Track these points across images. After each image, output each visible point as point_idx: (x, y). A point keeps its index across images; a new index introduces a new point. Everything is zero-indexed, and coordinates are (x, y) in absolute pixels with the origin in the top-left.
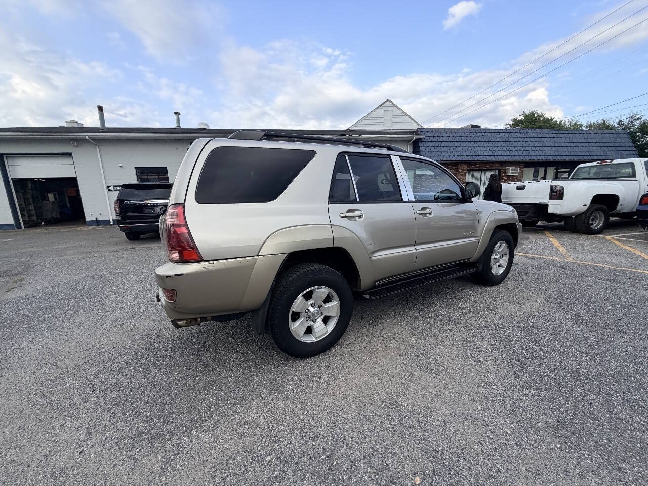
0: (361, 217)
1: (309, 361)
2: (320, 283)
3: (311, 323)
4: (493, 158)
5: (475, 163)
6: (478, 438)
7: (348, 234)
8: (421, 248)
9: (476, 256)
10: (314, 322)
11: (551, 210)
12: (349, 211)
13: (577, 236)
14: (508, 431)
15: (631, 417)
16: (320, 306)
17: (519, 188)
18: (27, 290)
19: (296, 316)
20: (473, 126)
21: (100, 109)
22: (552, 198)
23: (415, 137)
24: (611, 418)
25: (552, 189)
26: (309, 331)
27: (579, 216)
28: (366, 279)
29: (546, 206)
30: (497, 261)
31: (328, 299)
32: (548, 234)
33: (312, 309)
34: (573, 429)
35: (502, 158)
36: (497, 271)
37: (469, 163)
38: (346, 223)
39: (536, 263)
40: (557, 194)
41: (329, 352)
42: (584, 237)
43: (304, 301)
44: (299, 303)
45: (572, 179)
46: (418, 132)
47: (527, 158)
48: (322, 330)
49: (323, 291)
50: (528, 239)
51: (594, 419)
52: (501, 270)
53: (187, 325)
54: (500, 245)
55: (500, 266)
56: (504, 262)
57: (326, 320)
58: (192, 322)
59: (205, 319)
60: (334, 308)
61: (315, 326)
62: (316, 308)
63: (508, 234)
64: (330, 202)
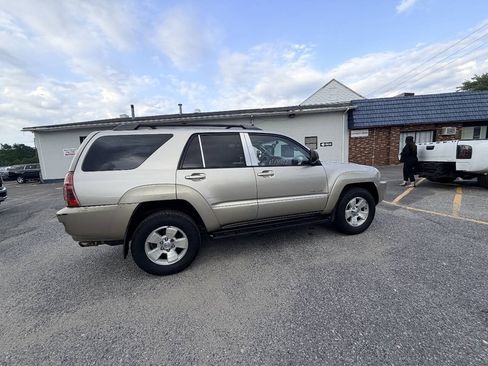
0: (203, 178)
1: (163, 278)
2: (170, 224)
3: (165, 252)
5: (408, 126)
7: (188, 191)
8: (262, 202)
9: (329, 207)
10: (168, 251)
11: (459, 168)
12: (193, 175)
16: (172, 241)
19: (153, 246)
20: (406, 94)
21: (132, 106)
23: (348, 108)
26: (164, 257)
28: (210, 223)
29: (453, 164)
31: (178, 235)
32: (459, 190)
33: (165, 242)
35: (436, 121)
36: (354, 222)
37: (402, 127)
38: (190, 183)
39: (417, 217)
40: (464, 154)
43: (158, 235)
44: (153, 237)
46: (352, 103)
48: (173, 257)
49: (172, 230)
52: (361, 223)
54: (357, 201)
55: (359, 219)
56: (364, 215)
57: (179, 251)
58: (91, 243)
59: (99, 243)
60: (183, 242)
61: (168, 254)
62: (169, 241)
63: (365, 192)
64: (179, 168)
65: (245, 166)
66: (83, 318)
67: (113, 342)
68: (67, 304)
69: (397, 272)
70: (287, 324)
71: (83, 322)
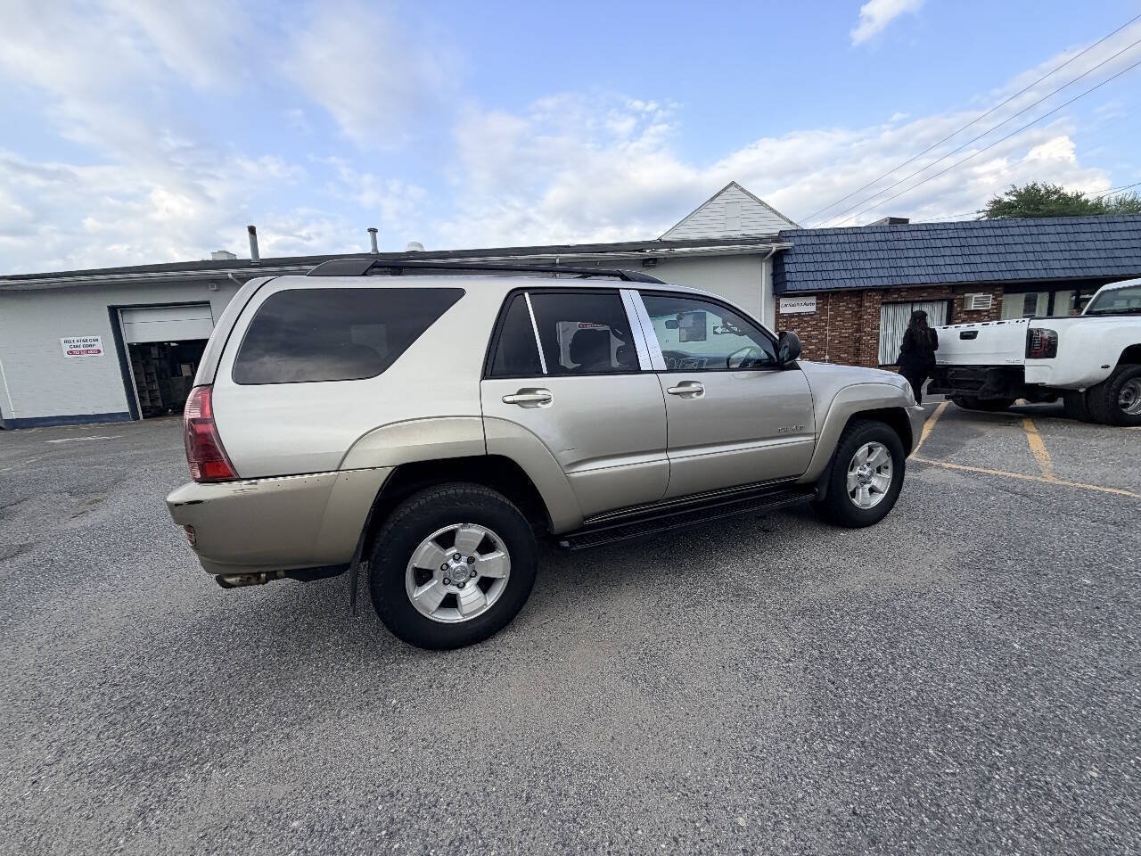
0: (546, 401)
1: (450, 656)
2: (466, 519)
3: (454, 589)
4: (935, 280)
5: (897, 289)
6: (674, 831)
7: (515, 433)
8: (678, 457)
9: (812, 470)
10: (461, 586)
11: (1030, 378)
12: (521, 392)
13: (1090, 430)
14: (741, 821)
15: (1019, 819)
16: (471, 560)
17: (965, 336)
18: (99, 516)
19: (423, 576)
20: (893, 221)
21: (252, 230)
22: (1031, 352)
23: (774, 247)
24: (972, 817)
25: (1031, 335)
26: (451, 602)
27: (1094, 388)
28: (561, 512)
29: (1019, 370)
30: (864, 480)
31: (486, 547)
32: (1029, 426)
33: (454, 565)
34: (877, 832)
35: (953, 279)
36: (866, 500)
37: (885, 291)
38: (515, 413)
39: (974, 484)
40: (1042, 347)
41: (491, 643)
42: (1105, 431)
43: (437, 549)
44: (426, 553)
45: (1090, 313)
46: (782, 237)
47: (1008, 276)
48: (473, 602)
49: (475, 532)
50: (981, 434)
51: (933, 816)
52: (876, 500)
53: (242, 584)
54: (871, 451)
55: (872, 490)
56: (882, 482)
57: (485, 584)
58: (251, 578)
59: (273, 576)
60: (497, 563)
61: (462, 593)
62: (463, 563)
63: (886, 429)
64: (485, 376)
65: (638, 371)
66: (274, 778)
67: (391, 835)
68: (212, 745)
69: (998, 606)
70: (817, 745)
71: (280, 790)
